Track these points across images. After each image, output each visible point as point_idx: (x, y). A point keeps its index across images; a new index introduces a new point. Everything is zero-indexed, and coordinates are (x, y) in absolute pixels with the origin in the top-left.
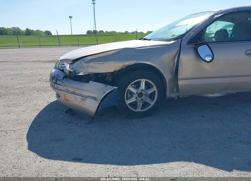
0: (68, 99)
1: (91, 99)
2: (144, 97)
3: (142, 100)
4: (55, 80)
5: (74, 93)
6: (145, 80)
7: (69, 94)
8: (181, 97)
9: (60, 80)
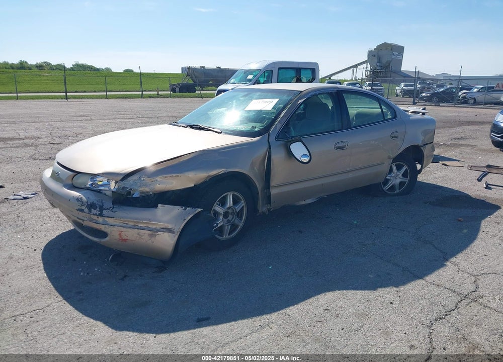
0: (126, 238)
1: (165, 232)
2: (230, 217)
3: (229, 221)
4: (98, 209)
5: (136, 227)
6: (232, 193)
7: (128, 230)
9: (107, 209)
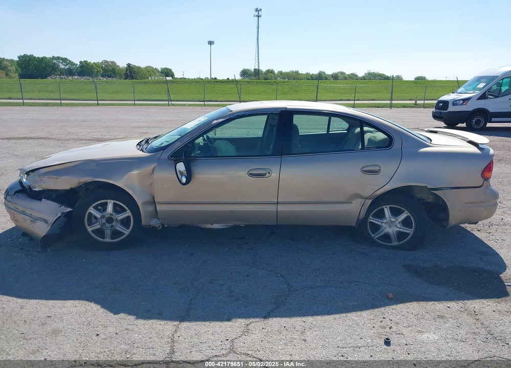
0: (17, 220)
1: (42, 221)
3: (112, 226)
4: (6, 194)
5: (23, 213)
6: (112, 201)
7: (18, 213)
8: (166, 226)
9: (10, 195)
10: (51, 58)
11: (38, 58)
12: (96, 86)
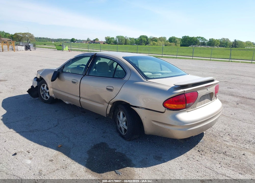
3: (46, 94)
6: (46, 85)
10: (196, 38)
11: (190, 37)
12: (193, 50)
